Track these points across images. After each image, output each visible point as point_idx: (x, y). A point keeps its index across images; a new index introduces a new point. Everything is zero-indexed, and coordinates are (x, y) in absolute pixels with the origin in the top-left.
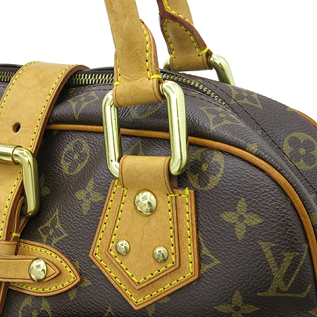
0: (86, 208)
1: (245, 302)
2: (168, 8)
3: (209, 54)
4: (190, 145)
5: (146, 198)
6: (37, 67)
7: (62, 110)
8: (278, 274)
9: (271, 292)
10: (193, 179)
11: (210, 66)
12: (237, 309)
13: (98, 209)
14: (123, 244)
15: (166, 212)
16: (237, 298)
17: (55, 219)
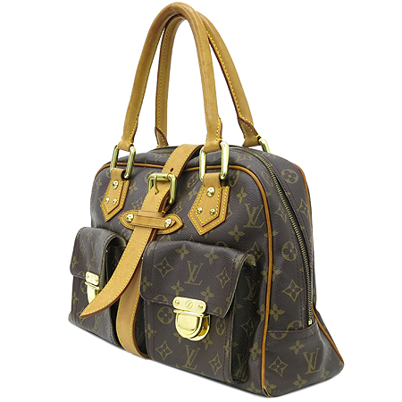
0: (191, 198)
1: (239, 230)
2: (241, 116)
3: (259, 138)
4: (229, 169)
5: (211, 190)
6: (184, 146)
7: (191, 161)
8: (251, 216)
9: (249, 226)
10: (230, 183)
11: (259, 144)
12: (236, 233)
13: (195, 197)
14: (200, 209)
15: (217, 195)
16: (236, 228)
17: (180, 206)
